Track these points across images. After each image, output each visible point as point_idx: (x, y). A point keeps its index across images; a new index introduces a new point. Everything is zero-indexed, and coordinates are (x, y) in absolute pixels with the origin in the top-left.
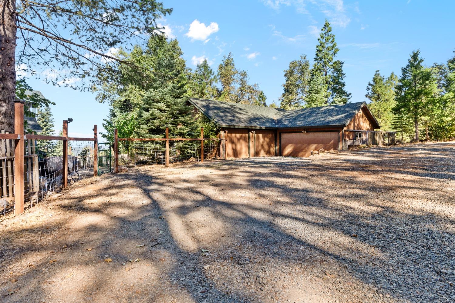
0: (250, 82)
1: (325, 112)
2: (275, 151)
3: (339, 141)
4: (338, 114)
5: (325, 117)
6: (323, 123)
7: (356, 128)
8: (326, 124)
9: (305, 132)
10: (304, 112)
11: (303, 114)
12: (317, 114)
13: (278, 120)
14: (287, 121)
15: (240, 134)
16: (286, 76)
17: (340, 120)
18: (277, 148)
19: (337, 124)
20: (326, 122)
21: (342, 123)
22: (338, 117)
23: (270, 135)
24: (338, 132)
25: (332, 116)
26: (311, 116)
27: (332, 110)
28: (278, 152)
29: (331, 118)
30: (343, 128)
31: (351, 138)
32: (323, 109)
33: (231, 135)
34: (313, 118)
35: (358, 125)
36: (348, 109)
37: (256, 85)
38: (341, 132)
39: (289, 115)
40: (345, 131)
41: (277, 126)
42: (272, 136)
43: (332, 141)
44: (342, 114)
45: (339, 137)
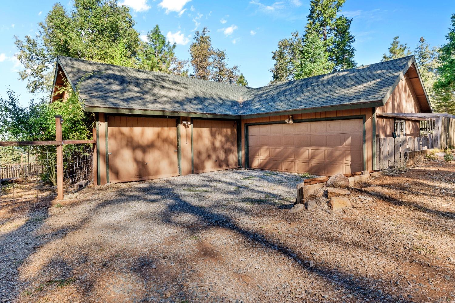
0: (229, 65)
1: (330, 82)
2: (239, 161)
3: (364, 141)
4: (359, 83)
5: (330, 91)
6: (327, 102)
7: (396, 112)
8: (335, 103)
9: (291, 122)
10: (291, 86)
11: (289, 89)
12: (314, 86)
13: (244, 103)
14: (258, 103)
15: (157, 129)
16: (274, 58)
17: (368, 92)
18: (242, 153)
19: (362, 101)
20: (334, 99)
21: (372, 98)
22: (360, 88)
23: (229, 131)
24: (361, 121)
25: (345, 87)
26: (302, 92)
27: (345, 77)
28: (243, 160)
29: (344, 91)
30: (373, 111)
31: (388, 133)
32: (326, 78)
33: (131, 131)
34: (306, 94)
35: (399, 105)
36: (379, 72)
37: (235, 68)
38: (369, 120)
39: (265, 93)
40: (379, 117)
41: (241, 113)
42: (232, 132)
43: (349, 141)
44: (367, 82)
45: (365, 132)
